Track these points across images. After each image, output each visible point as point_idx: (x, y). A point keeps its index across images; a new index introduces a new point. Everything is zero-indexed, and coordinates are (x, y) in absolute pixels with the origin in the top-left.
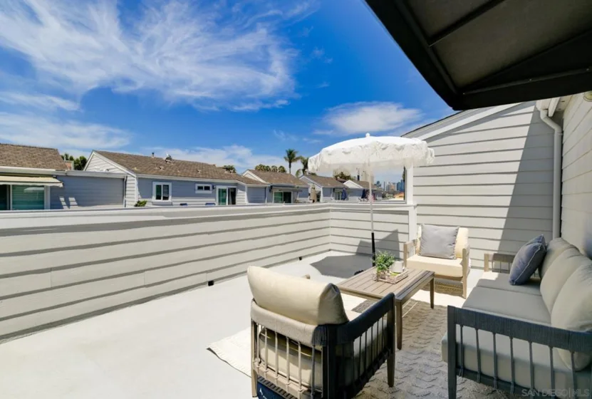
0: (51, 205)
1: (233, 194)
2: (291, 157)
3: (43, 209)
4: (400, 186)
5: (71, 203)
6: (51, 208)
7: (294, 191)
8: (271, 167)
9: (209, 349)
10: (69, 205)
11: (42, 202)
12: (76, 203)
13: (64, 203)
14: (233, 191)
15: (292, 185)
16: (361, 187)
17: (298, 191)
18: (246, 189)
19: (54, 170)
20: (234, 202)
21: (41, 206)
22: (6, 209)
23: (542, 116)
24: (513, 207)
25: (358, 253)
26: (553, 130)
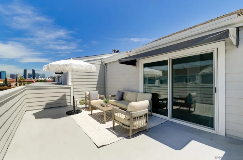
23: (103, 63)
24: (97, 85)
25: (45, 109)
26: (105, 67)
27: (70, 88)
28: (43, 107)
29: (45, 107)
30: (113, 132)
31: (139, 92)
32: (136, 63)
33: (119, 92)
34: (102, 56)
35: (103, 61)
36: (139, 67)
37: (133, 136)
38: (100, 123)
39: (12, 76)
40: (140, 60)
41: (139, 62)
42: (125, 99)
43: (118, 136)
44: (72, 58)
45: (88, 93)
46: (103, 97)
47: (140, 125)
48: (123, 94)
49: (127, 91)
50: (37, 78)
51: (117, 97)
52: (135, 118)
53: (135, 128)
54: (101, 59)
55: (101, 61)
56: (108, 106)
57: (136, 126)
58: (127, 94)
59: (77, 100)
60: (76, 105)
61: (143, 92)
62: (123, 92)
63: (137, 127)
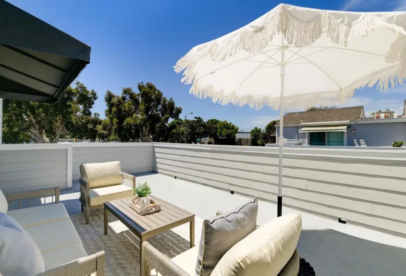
0: (348, 144)
3: (343, 145)
5: (361, 143)
6: (347, 146)
10: (359, 144)
11: (343, 142)
12: (364, 143)
13: (356, 143)
19: (348, 121)
21: (342, 144)
22: (324, 145)
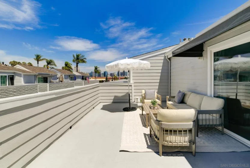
1: (12, 79)
2: (38, 58)
4: (91, 74)
7: (49, 77)
8: (27, 63)
9: (120, 151)
14: (11, 77)
15: (49, 73)
16: (81, 75)
17: (51, 76)
18: (22, 75)
20: (12, 83)
23: (166, 58)
24: (160, 83)
25: (113, 102)
26: (169, 62)
27: (131, 86)
28: (112, 101)
29: (113, 101)
30: (148, 140)
31: (206, 95)
32: (203, 53)
33: (180, 92)
34: (166, 50)
35: (166, 55)
36: (207, 58)
37: (165, 154)
38: (143, 126)
39: (111, 75)
40: (208, 48)
41: (207, 50)
42: (186, 103)
43: (149, 147)
44: (127, 58)
45: (143, 92)
46: (159, 97)
47: (177, 143)
48: (184, 95)
49: (190, 93)
50: (126, 76)
51: (176, 99)
52: (167, 131)
53: (166, 144)
54: (164, 53)
55: (164, 55)
56: (156, 108)
57: (168, 142)
58: (189, 96)
59: (138, 98)
60: (137, 103)
61: (213, 95)
62: (183, 93)
63: (170, 144)
